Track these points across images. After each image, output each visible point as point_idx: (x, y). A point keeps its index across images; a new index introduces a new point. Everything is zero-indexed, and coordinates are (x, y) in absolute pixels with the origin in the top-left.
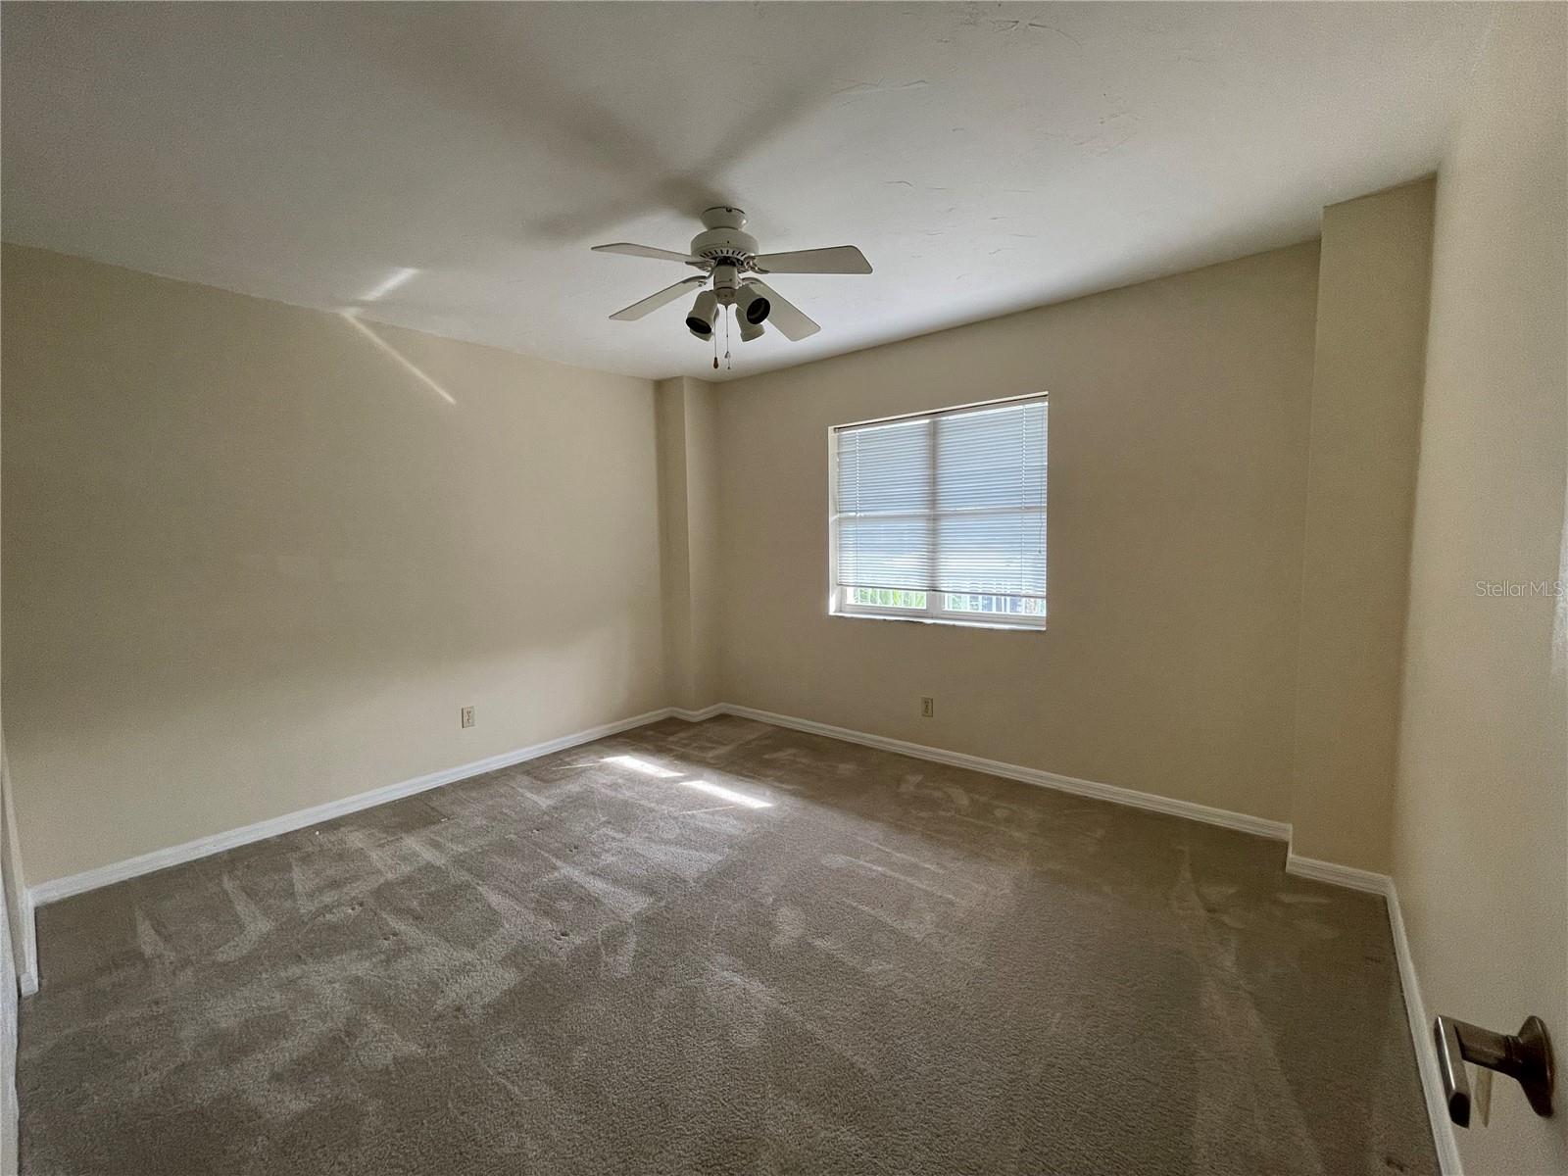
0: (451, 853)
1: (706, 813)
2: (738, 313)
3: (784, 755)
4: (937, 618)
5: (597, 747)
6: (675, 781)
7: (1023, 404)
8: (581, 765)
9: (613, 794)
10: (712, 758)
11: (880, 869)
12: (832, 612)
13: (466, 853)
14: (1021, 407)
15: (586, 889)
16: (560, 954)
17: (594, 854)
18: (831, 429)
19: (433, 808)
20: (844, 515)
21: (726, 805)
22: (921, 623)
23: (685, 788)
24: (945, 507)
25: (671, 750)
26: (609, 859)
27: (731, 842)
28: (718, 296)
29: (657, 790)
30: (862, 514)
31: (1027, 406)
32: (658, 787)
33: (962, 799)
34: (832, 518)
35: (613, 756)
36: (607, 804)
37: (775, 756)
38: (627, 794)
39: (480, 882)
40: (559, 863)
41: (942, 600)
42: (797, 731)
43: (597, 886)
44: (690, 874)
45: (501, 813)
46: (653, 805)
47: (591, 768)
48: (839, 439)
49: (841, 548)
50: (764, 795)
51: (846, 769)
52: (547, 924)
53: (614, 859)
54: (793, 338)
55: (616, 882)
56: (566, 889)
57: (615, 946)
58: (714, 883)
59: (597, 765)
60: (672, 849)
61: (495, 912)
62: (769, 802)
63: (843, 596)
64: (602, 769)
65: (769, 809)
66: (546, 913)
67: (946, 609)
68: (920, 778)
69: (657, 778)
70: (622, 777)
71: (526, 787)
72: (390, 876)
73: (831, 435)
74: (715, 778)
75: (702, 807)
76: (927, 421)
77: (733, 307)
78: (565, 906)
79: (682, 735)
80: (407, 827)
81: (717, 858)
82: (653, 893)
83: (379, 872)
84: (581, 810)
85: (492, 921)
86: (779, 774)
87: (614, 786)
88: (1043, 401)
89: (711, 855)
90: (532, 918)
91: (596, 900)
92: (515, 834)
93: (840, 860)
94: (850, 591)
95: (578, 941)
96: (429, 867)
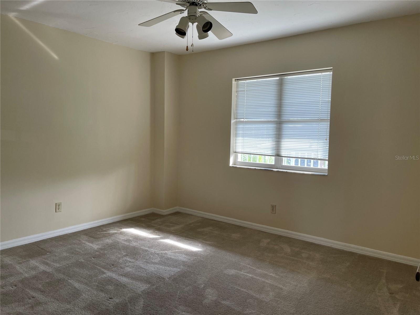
0: (54, 266)
1: (172, 252)
2: (198, 27)
3: (207, 230)
4: (279, 169)
5: (118, 224)
6: (156, 239)
7: (321, 73)
8: (112, 231)
9: (128, 244)
10: (173, 230)
11: (250, 275)
12: (231, 164)
13: (61, 267)
14: (320, 74)
15: (119, 281)
16: (110, 306)
17: (121, 268)
18: (234, 79)
19: (42, 248)
20: (239, 120)
21: (181, 249)
22: (272, 170)
23: (161, 242)
24: (285, 118)
25: (154, 226)
26: (129, 269)
27: (184, 263)
28: (190, 19)
29: (148, 243)
30: (246, 120)
31: (323, 74)
32: (149, 241)
33: (288, 249)
34: (233, 121)
35: (126, 228)
36: (125, 248)
37: (202, 230)
38: (134, 244)
39: (69, 278)
40: (105, 271)
41: (282, 160)
42: (213, 220)
43: (124, 280)
44: (166, 276)
45: (76, 251)
46: (147, 249)
47: (116, 233)
48: (237, 84)
49: (236, 135)
50: (198, 245)
51: (236, 236)
52: (103, 295)
53: (131, 269)
54: (220, 38)
55: (133, 278)
56: (110, 281)
57: (134, 303)
58: (176, 279)
59: (119, 232)
60: (157, 266)
61: (78, 290)
62: (200, 248)
63: (236, 157)
64: (121, 233)
65: (201, 251)
66: (102, 291)
67: (283, 164)
68: (269, 240)
69: (148, 238)
70: (132, 237)
71: (86, 240)
72: (26, 275)
73: (234, 82)
74: (175, 238)
75: (170, 249)
76: (278, 78)
77: (196, 24)
78: (110, 288)
79: (159, 220)
80: (32, 256)
81: (177, 270)
82: (149, 283)
83: (21, 273)
84: (113, 250)
85: (76, 293)
86: (205, 237)
87: (129, 241)
88: (330, 72)
89: (175, 269)
90: (95, 293)
91: (124, 285)
92: (83, 259)
93: (232, 272)
94: (239, 155)
95: (117, 301)
96: (44, 272)
